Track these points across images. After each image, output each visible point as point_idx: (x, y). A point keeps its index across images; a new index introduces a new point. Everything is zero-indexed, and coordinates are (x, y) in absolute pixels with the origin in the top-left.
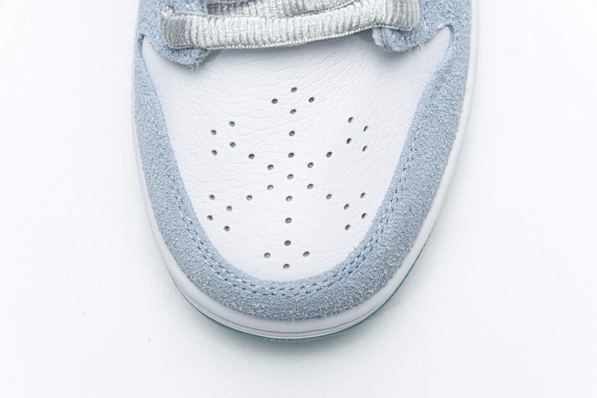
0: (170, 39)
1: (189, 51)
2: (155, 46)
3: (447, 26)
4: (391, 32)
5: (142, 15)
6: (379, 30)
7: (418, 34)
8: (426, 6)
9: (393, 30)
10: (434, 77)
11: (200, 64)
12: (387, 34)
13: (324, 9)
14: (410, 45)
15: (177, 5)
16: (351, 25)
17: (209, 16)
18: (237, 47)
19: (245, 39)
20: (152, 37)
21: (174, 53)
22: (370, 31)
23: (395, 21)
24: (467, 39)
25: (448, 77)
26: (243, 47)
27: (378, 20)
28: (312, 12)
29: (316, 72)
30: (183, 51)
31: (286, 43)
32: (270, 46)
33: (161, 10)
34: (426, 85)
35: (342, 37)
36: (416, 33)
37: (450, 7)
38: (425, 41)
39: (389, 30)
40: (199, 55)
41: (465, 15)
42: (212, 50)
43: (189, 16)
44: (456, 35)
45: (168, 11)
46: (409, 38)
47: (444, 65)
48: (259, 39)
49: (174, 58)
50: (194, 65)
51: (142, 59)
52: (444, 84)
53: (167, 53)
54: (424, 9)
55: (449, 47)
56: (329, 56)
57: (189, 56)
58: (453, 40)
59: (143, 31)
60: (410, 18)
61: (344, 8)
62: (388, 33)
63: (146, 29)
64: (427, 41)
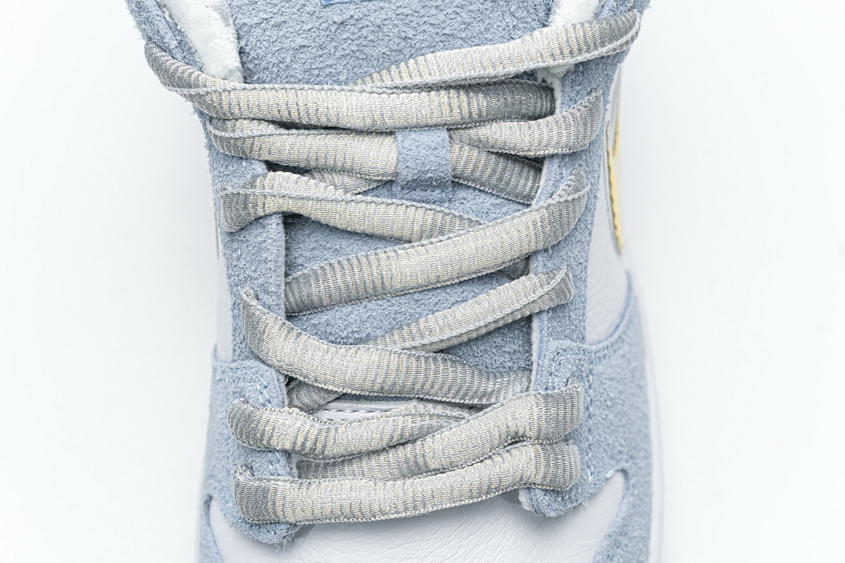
0: (247, 511)
1: (273, 526)
2: (227, 516)
3: (618, 471)
4: (543, 493)
5: (211, 468)
6: (527, 491)
7: (580, 490)
8: (589, 450)
9: (546, 491)
10: (605, 543)
11: (289, 542)
12: (538, 496)
13: (452, 467)
14: (569, 506)
15: (257, 466)
16: (489, 487)
17: (300, 481)
18: (337, 521)
19: (348, 510)
20: (223, 501)
21: (254, 527)
22: (516, 492)
23: (548, 480)
24: (648, 484)
25: (624, 541)
26: (346, 520)
27: (525, 479)
28: (437, 471)
29: (445, 547)
30: (265, 526)
31: (403, 515)
32: (382, 518)
33: (236, 472)
34: (594, 555)
35: (478, 503)
36: (578, 489)
37: (622, 445)
38: (590, 496)
39: (540, 491)
40: (287, 532)
41: (642, 453)
42: (305, 524)
43: (272, 482)
44: (632, 482)
45: (244, 474)
46: (567, 497)
47: (618, 525)
48: (366, 510)
49: (253, 535)
50: (281, 544)
51: (209, 529)
52: (619, 551)
53: (244, 528)
54: (587, 455)
55: (623, 498)
56: (461, 526)
57: (273, 533)
58: (628, 489)
59: (210, 491)
60: (568, 473)
61: (479, 464)
62: (539, 494)
63: (215, 489)
64: (593, 496)
